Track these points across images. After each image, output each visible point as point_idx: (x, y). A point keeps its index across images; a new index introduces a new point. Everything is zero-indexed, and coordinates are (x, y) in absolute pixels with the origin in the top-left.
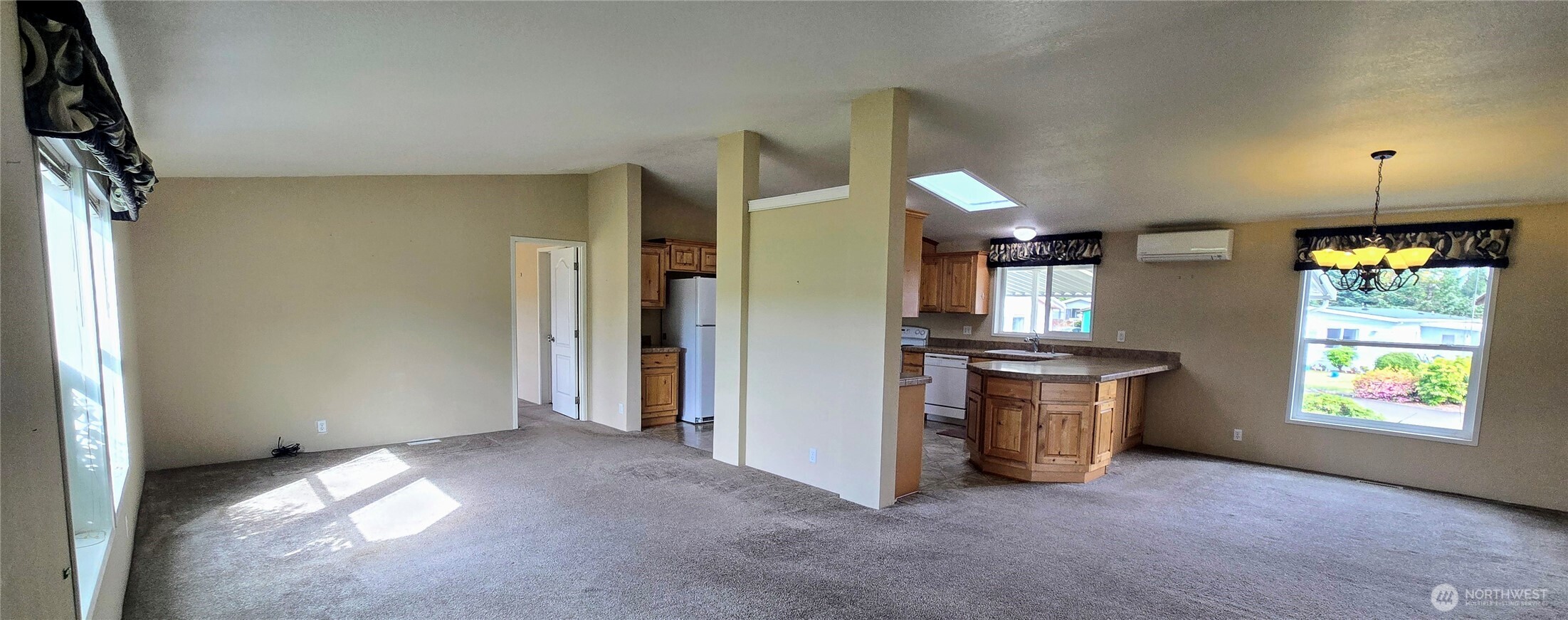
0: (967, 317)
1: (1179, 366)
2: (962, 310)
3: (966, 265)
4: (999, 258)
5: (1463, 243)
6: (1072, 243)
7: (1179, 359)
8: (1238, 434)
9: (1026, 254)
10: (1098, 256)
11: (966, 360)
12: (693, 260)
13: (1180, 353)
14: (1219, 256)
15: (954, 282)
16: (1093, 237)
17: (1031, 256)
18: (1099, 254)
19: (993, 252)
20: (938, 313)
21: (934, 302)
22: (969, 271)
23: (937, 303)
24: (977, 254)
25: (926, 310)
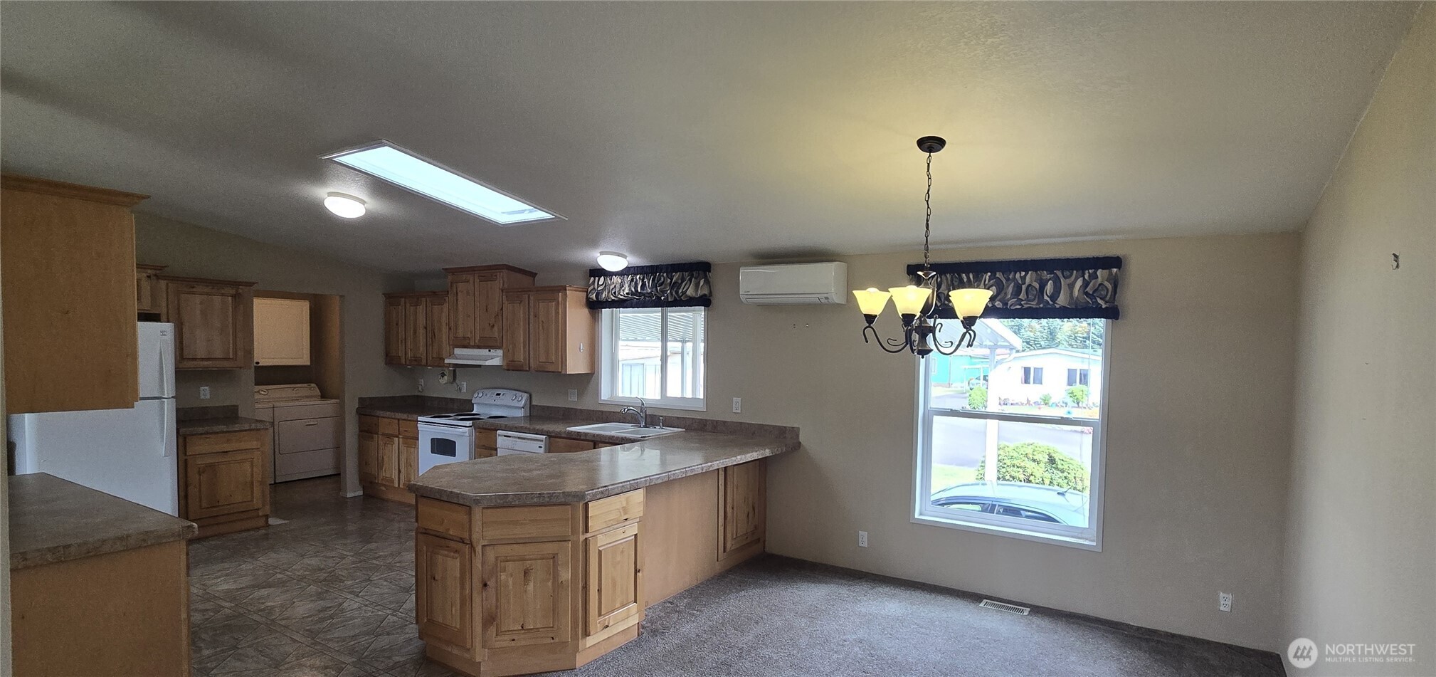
0: (556, 376)
1: (798, 445)
2: (551, 368)
3: (553, 304)
4: (597, 296)
5: (1071, 286)
6: (676, 276)
7: (798, 436)
8: (864, 538)
9: (627, 291)
10: (705, 295)
11: (542, 441)
13: (799, 428)
14: (827, 298)
15: (541, 328)
16: (700, 269)
17: (633, 294)
18: (706, 292)
19: (592, 287)
20: (527, 371)
21: (520, 357)
22: (557, 313)
23: (525, 358)
24: (566, 290)
25: (512, 367)
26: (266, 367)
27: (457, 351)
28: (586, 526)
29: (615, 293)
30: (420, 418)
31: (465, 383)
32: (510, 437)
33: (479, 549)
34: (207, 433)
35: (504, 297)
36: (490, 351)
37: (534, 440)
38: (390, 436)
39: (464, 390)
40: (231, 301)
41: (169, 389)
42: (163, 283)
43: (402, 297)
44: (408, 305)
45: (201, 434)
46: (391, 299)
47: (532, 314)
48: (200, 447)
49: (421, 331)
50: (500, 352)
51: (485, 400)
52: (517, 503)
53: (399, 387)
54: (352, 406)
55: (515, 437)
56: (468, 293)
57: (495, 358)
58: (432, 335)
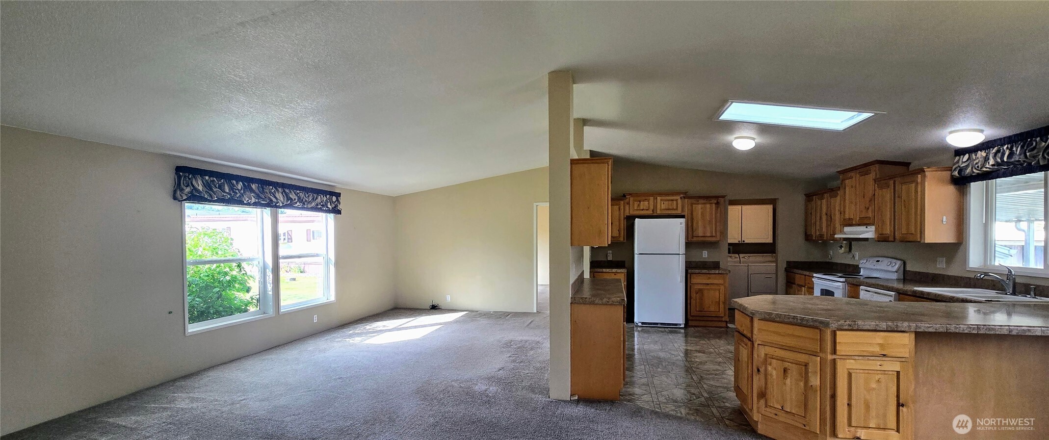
2: (911, 238)
3: (913, 185)
4: (961, 173)
9: (993, 163)
11: (891, 296)
12: (649, 206)
15: (904, 206)
17: (999, 165)
19: (955, 165)
20: (892, 241)
21: (888, 230)
22: (916, 192)
23: (891, 231)
24: (924, 171)
25: (882, 239)
26: (749, 243)
27: (846, 229)
28: (835, 349)
29: (978, 167)
30: (815, 275)
31: (857, 253)
32: (869, 291)
33: (756, 345)
34: (699, 273)
35: (876, 185)
36: (867, 227)
37: (885, 295)
38: (801, 286)
39: (857, 258)
40: (714, 207)
41: (682, 250)
42: (686, 200)
43: (814, 195)
44: (817, 200)
45: (697, 274)
46: (809, 197)
47: (896, 195)
48: (696, 280)
49: (824, 218)
50: (873, 228)
51: (868, 265)
52: (778, 319)
53: (816, 256)
54: (783, 266)
55: (872, 292)
56: (852, 187)
57: (869, 233)
58: (830, 219)
